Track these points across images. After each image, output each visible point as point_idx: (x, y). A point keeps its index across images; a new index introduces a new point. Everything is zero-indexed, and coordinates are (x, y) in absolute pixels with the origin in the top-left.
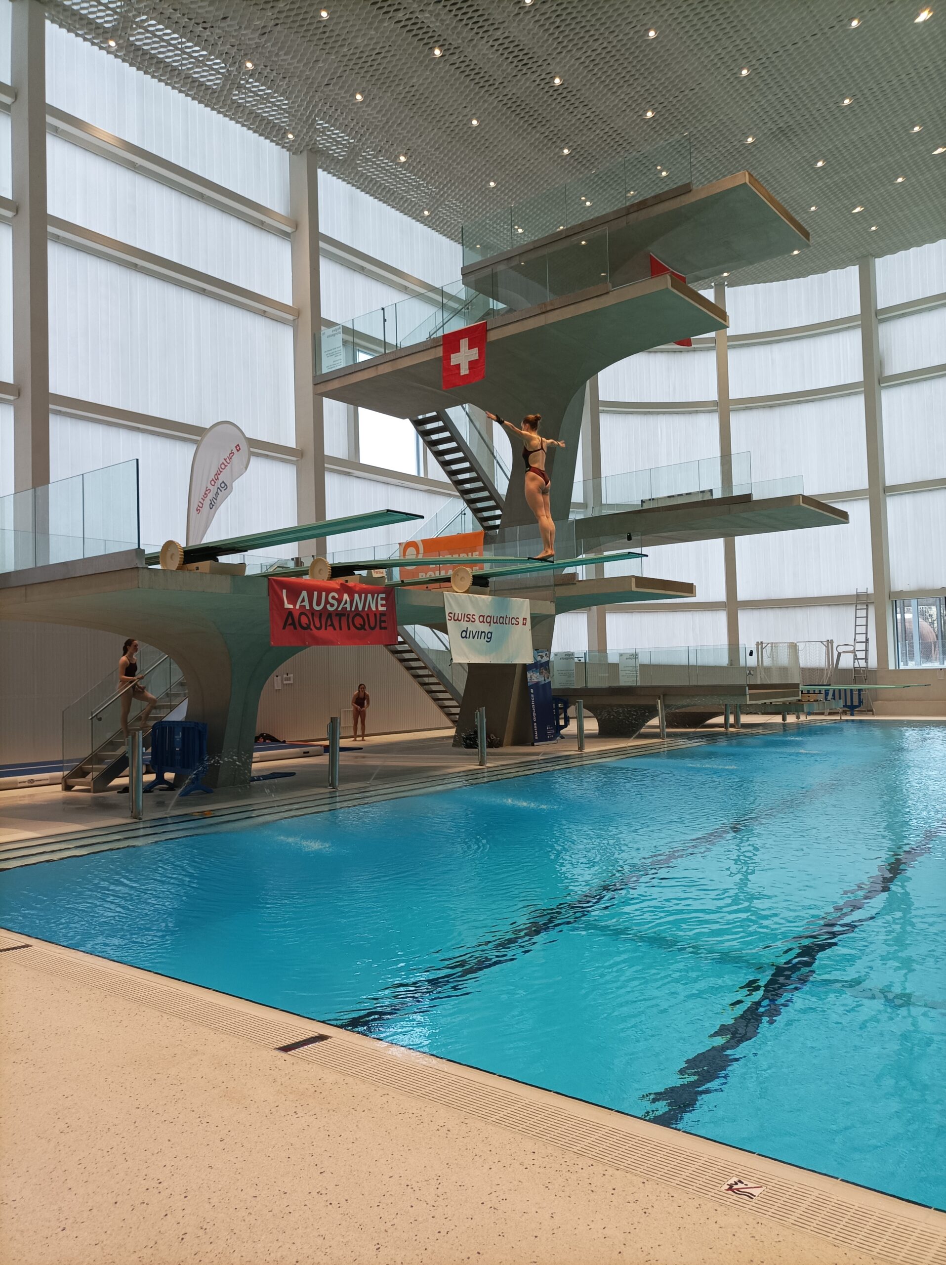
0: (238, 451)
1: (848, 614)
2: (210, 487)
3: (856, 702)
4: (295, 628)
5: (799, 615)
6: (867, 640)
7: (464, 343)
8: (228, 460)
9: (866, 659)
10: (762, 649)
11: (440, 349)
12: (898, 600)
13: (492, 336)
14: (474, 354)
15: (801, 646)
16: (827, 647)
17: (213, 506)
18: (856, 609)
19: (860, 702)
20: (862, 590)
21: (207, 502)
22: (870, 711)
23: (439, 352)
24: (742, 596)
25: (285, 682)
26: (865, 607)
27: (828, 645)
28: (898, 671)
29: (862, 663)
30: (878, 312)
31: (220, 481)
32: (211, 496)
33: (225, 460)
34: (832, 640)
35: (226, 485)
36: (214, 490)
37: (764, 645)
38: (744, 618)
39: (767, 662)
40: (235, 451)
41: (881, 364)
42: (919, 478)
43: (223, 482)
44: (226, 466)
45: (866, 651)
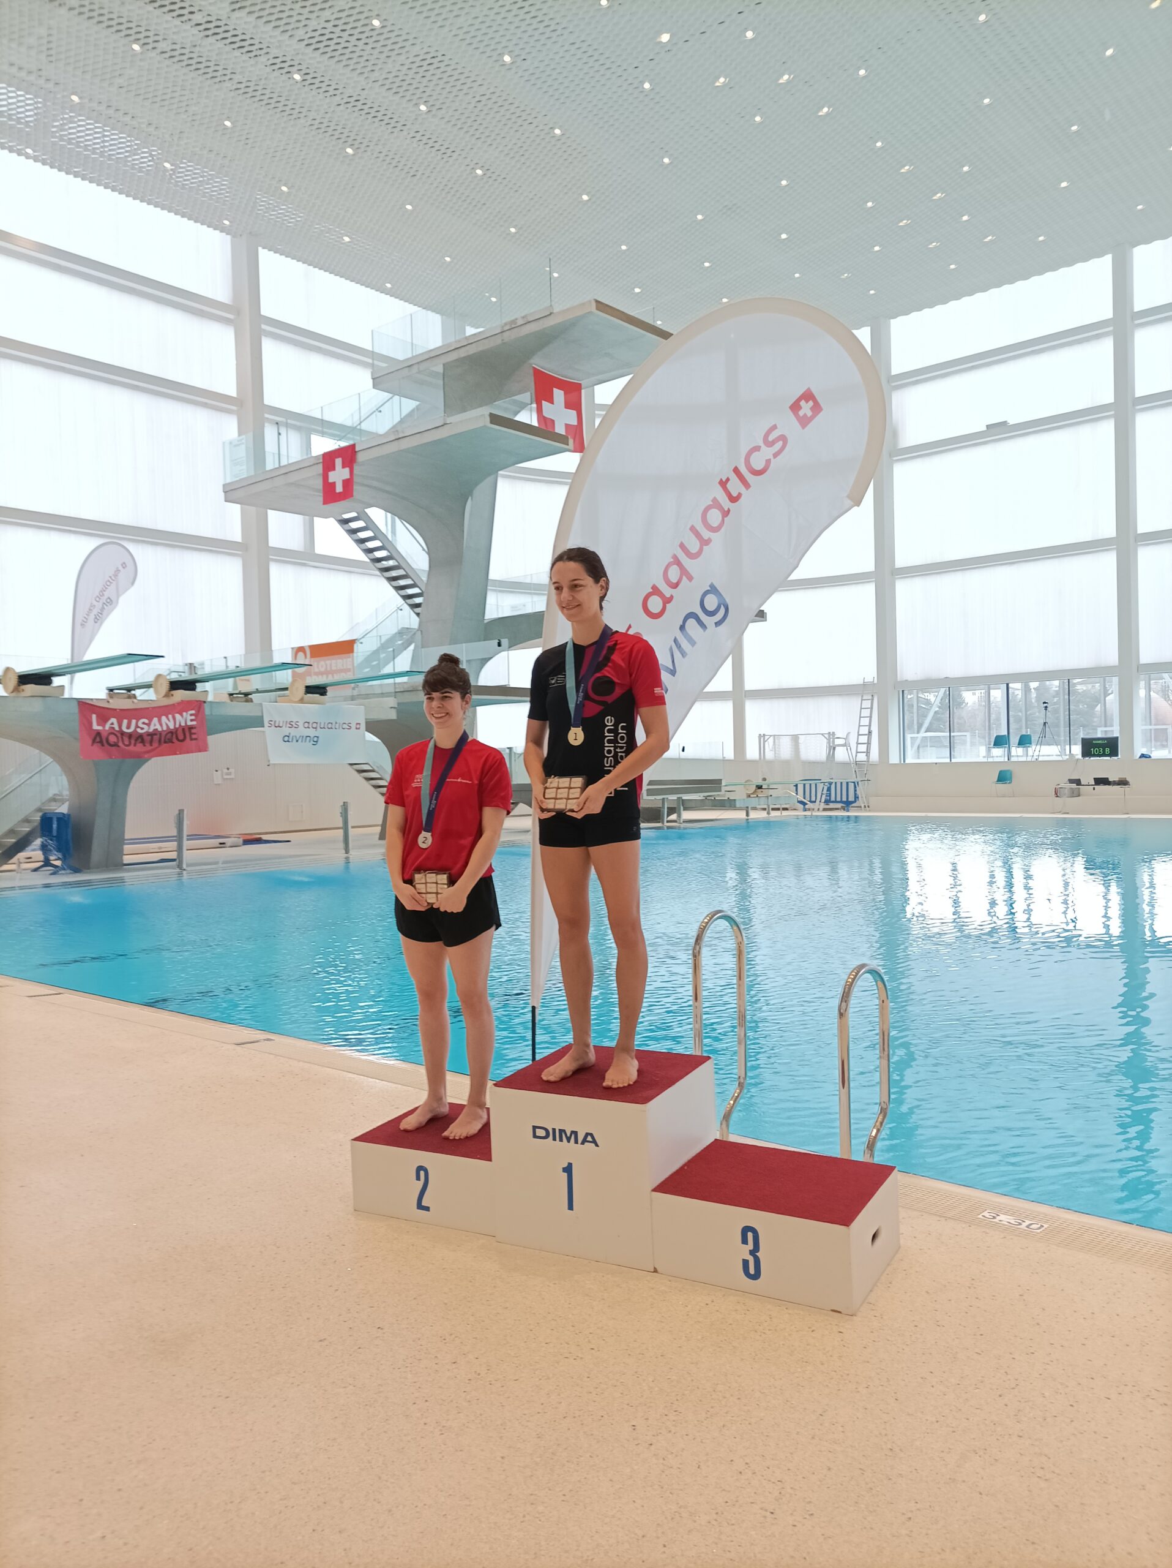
0: (124, 568)
1: (854, 703)
2: (95, 603)
3: (851, 798)
4: (103, 745)
5: (810, 705)
6: (870, 732)
7: (338, 462)
8: (113, 578)
9: (868, 753)
10: (764, 742)
11: (321, 466)
12: (903, 689)
13: (360, 457)
14: (345, 473)
15: (802, 739)
16: (829, 740)
17: (99, 619)
18: (862, 700)
19: (856, 797)
20: (869, 679)
21: (92, 616)
22: (867, 807)
23: (320, 469)
24: (750, 685)
25: (225, 777)
26: (870, 697)
27: (829, 736)
28: (903, 765)
29: (862, 757)
30: (892, 379)
31: (106, 597)
32: (95, 611)
33: (110, 577)
34: (834, 733)
35: (111, 600)
36: (99, 605)
37: (766, 738)
38: (752, 709)
39: (769, 755)
40: (121, 568)
41: (895, 434)
42: (929, 560)
43: (109, 598)
44: (111, 583)
45: (869, 743)
